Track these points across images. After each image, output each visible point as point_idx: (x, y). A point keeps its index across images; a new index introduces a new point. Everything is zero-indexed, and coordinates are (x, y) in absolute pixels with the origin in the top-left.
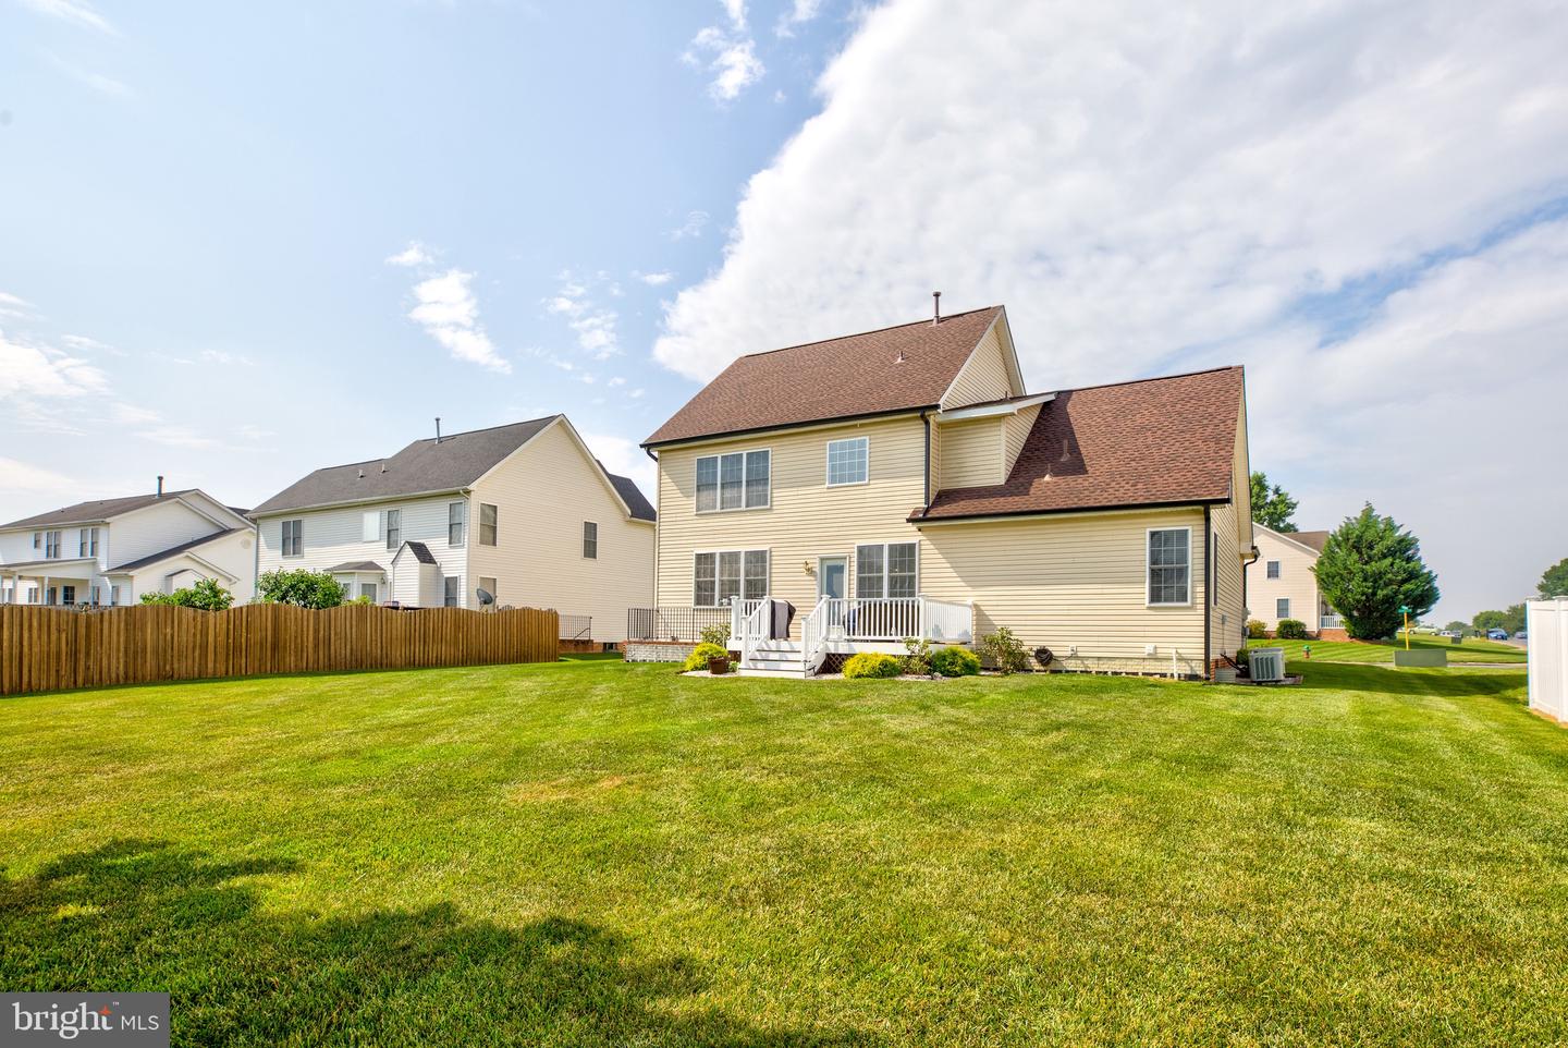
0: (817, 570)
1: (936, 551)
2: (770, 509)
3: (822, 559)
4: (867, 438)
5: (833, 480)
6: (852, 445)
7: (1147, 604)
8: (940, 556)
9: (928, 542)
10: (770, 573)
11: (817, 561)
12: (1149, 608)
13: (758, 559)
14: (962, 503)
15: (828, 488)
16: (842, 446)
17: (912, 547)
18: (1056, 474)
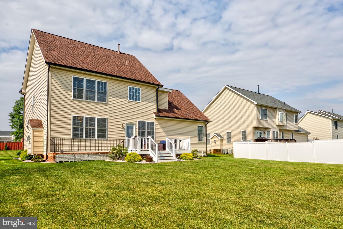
0: (125, 127)
1: (159, 125)
2: (107, 104)
3: (126, 124)
4: (141, 88)
5: (130, 99)
6: (136, 89)
7: (198, 141)
8: (160, 127)
9: (157, 122)
10: (108, 127)
11: (125, 124)
12: (198, 142)
13: (103, 122)
14: (164, 113)
15: (129, 101)
16: (133, 89)
17: (153, 123)
18: (176, 109)
